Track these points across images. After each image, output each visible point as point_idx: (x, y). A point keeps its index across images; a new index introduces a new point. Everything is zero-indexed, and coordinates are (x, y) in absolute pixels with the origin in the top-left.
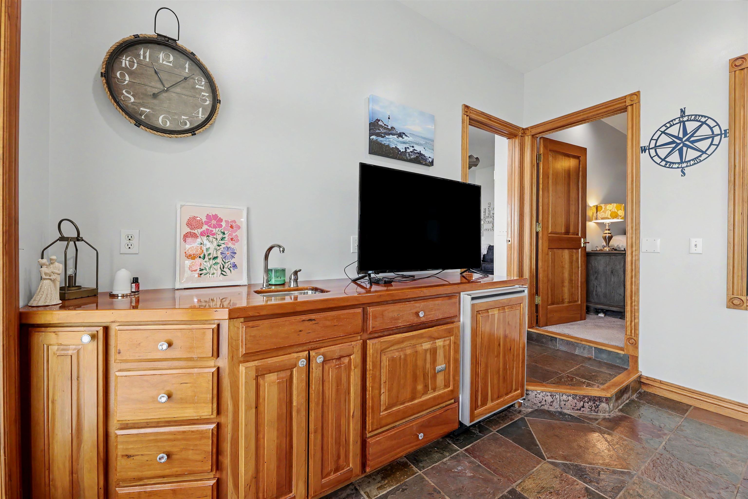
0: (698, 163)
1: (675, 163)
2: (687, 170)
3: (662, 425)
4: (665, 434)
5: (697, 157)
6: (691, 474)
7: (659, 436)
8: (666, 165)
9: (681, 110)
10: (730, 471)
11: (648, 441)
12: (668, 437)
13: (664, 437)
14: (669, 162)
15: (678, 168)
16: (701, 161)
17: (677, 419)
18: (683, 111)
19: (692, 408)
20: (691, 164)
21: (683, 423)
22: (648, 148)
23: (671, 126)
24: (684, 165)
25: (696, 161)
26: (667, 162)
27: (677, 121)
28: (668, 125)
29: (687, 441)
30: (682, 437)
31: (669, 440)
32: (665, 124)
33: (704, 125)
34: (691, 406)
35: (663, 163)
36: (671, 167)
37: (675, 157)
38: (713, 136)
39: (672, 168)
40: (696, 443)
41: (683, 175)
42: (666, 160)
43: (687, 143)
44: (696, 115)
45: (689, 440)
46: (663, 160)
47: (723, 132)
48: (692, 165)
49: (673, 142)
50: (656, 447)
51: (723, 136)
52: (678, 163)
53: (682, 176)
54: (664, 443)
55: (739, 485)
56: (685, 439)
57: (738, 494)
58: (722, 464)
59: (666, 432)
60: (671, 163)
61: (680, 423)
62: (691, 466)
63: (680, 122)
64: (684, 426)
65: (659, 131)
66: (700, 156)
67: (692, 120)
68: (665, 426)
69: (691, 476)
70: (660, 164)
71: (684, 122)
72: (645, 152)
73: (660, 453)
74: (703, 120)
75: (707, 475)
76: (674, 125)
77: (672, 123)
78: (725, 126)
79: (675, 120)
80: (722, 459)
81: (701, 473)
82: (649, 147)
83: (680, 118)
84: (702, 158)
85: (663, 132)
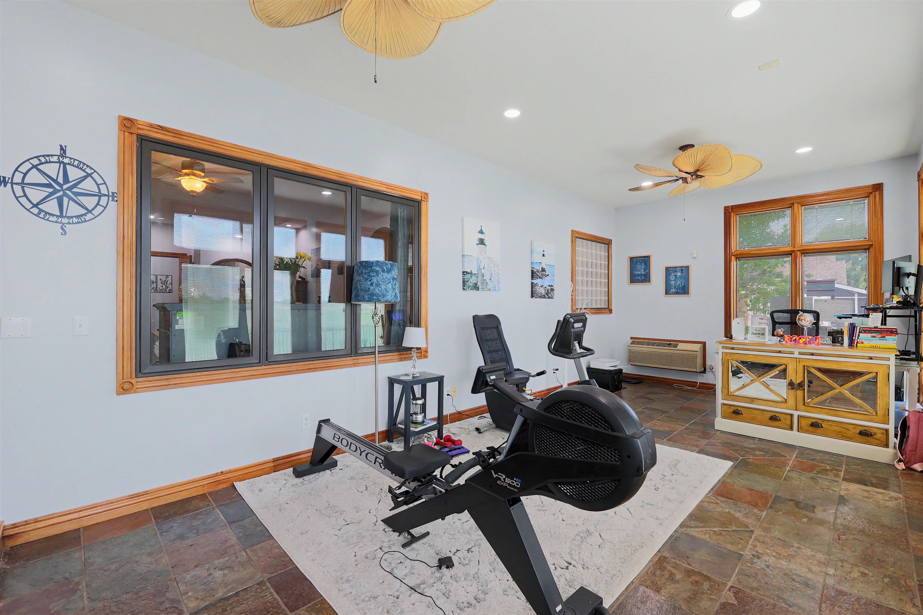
0: (82, 222)
1: (53, 215)
2: (68, 228)
3: (67, 575)
4: (78, 583)
5: (82, 215)
6: (135, 603)
7: (74, 591)
8: (40, 214)
9: (61, 146)
10: (159, 570)
11: (67, 607)
12: (84, 585)
13: (80, 587)
14: (43, 211)
15: (56, 222)
16: (85, 221)
17: (77, 555)
18: (63, 149)
19: (81, 530)
20: (74, 222)
21: (85, 555)
22: (10, 181)
23: (46, 162)
24: (65, 220)
25: (80, 220)
26: (41, 211)
27: (55, 159)
28: (43, 160)
29: (105, 571)
30: (98, 571)
31: (87, 586)
32: (39, 157)
33: (89, 178)
34: (79, 529)
35: (35, 210)
36: (46, 218)
37: (52, 206)
38: (100, 195)
39: (47, 220)
40: (114, 567)
41: (64, 234)
42: (39, 206)
43: (68, 192)
44: (80, 162)
45: (106, 568)
46: (36, 206)
47: (111, 194)
48: (75, 224)
49: (49, 186)
50: (82, 605)
51: (111, 198)
52: (57, 216)
53: (62, 234)
54: (85, 594)
55: (174, 577)
56: (101, 572)
57: (179, 585)
58: (149, 569)
59: (77, 579)
60: (46, 213)
61: (83, 558)
62: (129, 595)
63: (60, 162)
64: (89, 557)
65: (28, 162)
66: (85, 214)
67: (75, 166)
68: (71, 573)
69: (136, 605)
70: (30, 210)
71: (65, 164)
72: (5, 186)
73: (91, 609)
74: (89, 171)
75: (147, 591)
76: (50, 162)
77: (47, 158)
78: (113, 188)
79: (52, 156)
80: (146, 563)
81: (142, 594)
82: (12, 180)
83: (59, 156)
84: (87, 218)
85: (34, 167)
